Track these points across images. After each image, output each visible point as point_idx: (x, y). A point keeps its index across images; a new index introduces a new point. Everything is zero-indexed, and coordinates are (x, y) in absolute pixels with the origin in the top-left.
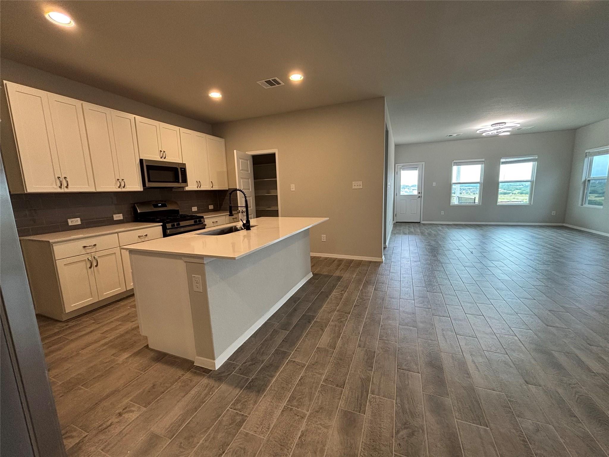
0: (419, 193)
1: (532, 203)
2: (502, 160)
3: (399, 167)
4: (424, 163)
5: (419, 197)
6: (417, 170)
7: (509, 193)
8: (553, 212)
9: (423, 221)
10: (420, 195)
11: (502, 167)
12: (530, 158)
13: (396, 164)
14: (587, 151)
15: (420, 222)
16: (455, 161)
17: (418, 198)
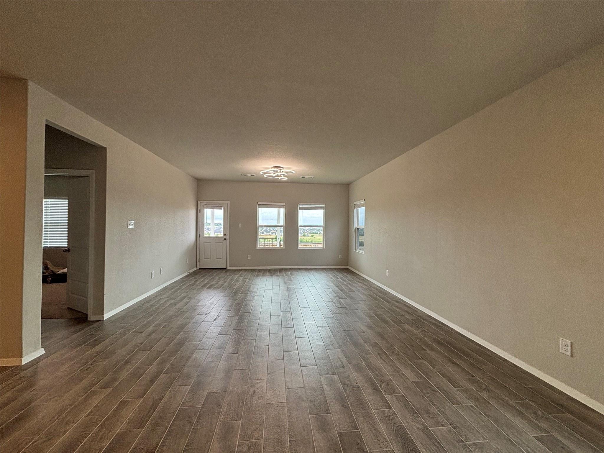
0: (225, 235)
1: (324, 247)
2: (300, 206)
3: (202, 204)
4: (229, 202)
5: (225, 239)
6: (221, 209)
9: (229, 266)
10: (225, 237)
11: (300, 211)
12: (320, 206)
13: (198, 201)
14: (355, 203)
15: (226, 268)
16: (259, 203)
17: (223, 241)
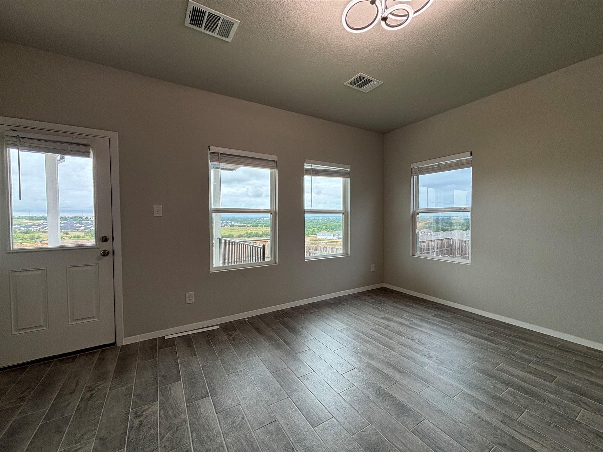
0: (105, 239)
1: (349, 253)
2: (307, 166)
5: (105, 254)
7: (245, 226)
8: (372, 265)
9: (128, 334)
10: (107, 246)
12: (341, 169)
14: (415, 165)
15: (114, 344)
16: (214, 149)
17: (99, 259)
